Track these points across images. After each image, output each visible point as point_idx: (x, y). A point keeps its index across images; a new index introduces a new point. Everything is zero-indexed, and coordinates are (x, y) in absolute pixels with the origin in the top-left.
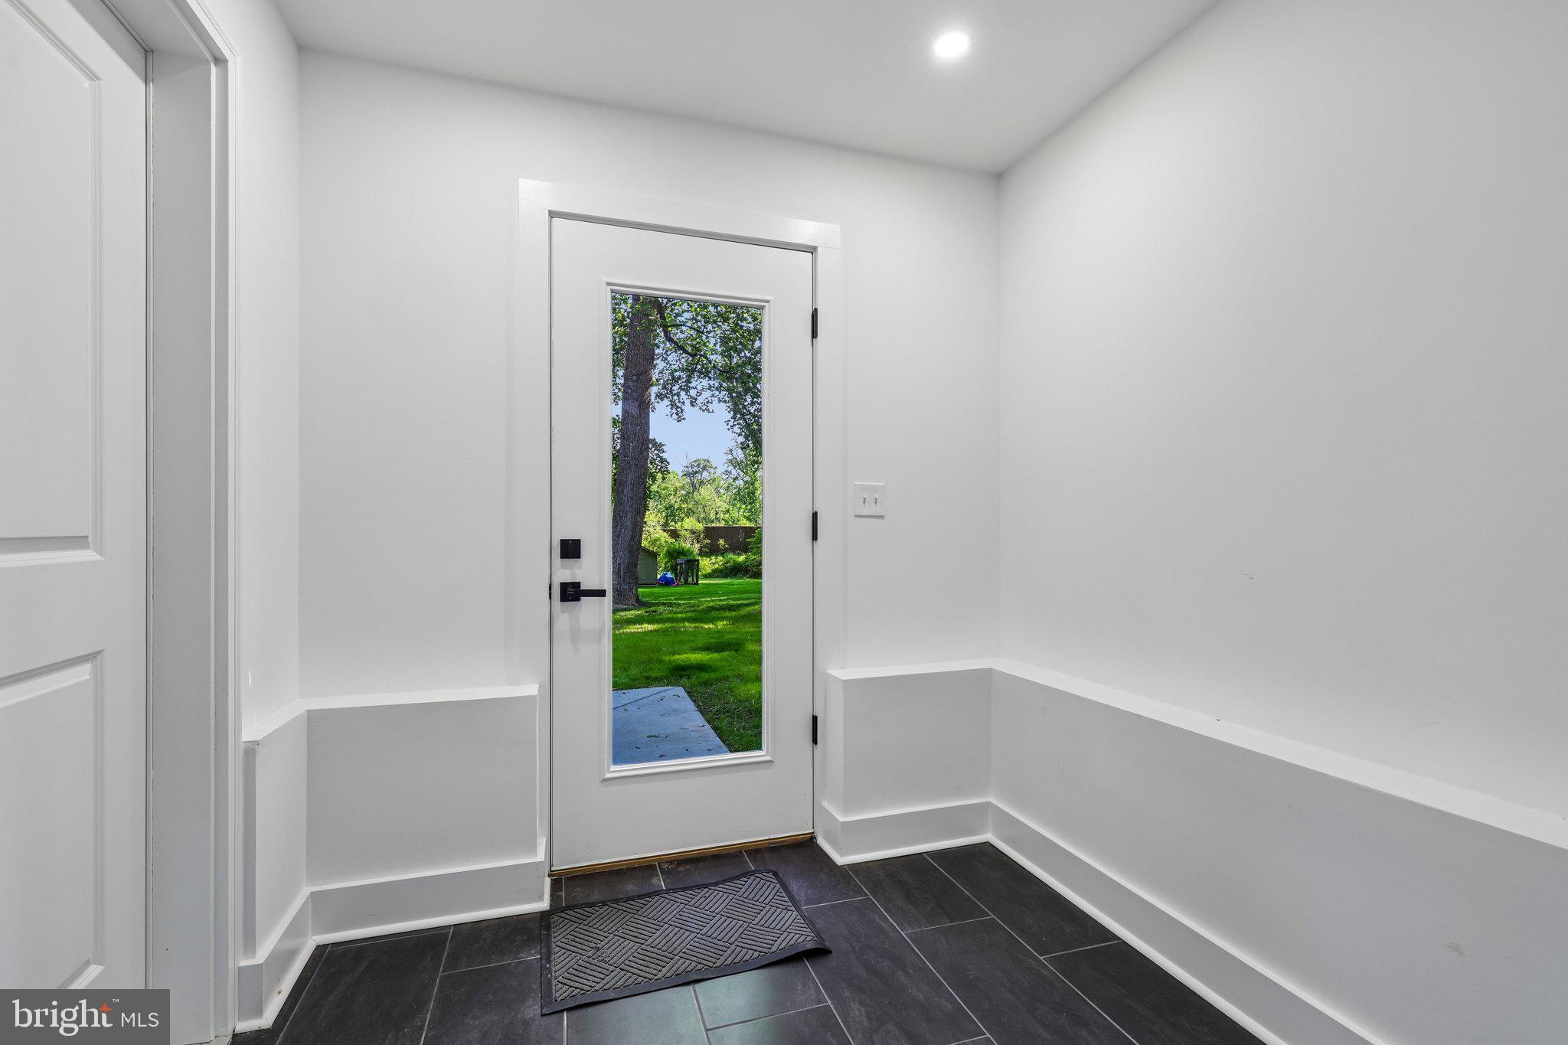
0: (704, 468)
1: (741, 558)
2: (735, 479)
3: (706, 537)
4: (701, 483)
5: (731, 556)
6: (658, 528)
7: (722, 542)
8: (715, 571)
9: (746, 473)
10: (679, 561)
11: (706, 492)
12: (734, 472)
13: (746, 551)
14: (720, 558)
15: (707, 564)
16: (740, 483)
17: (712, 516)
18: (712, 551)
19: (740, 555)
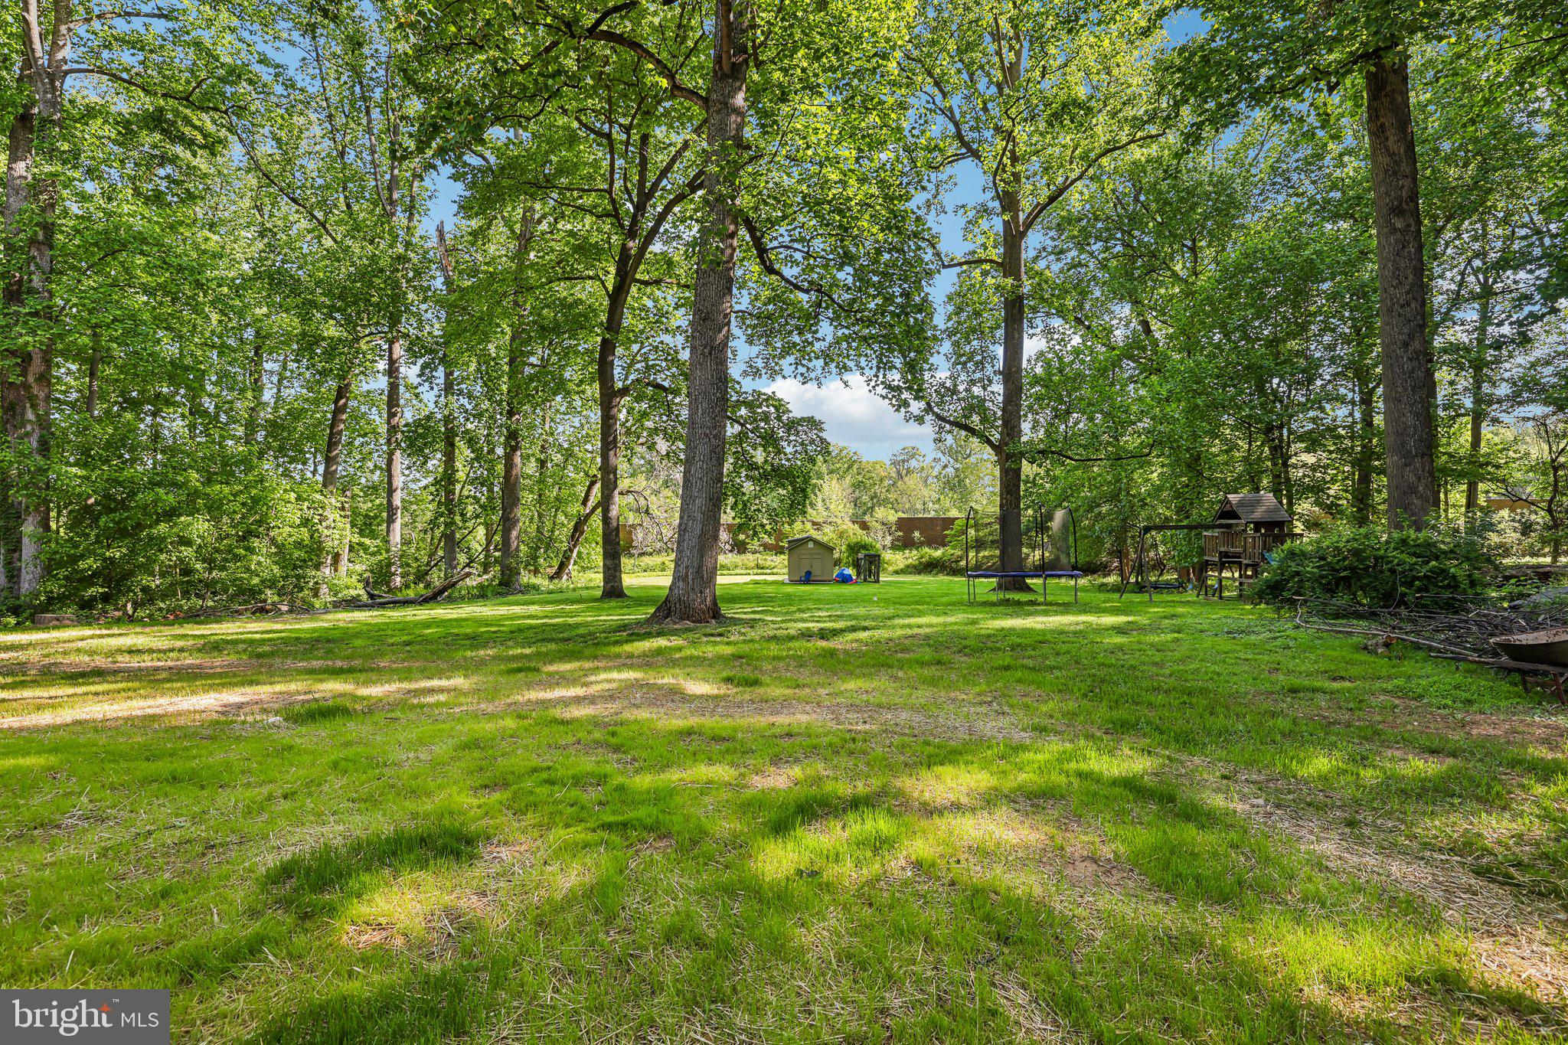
0: (913, 456)
1: (938, 553)
2: (946, 466)
3: (899, 529)
4: (908, 472)
5: (927, 550)
6: (847, 520)
7: (917, 534)
8: (908, 566)
9: (956, 460)
10: (860, 556)
11: (912, 481)
12: (943, 459)
13: (944, 545)
14: (915, 552)
15: (896, 559)
16: (950, 471)
17: (919, 506)
18: (905, 543)
19: (936, 549)
